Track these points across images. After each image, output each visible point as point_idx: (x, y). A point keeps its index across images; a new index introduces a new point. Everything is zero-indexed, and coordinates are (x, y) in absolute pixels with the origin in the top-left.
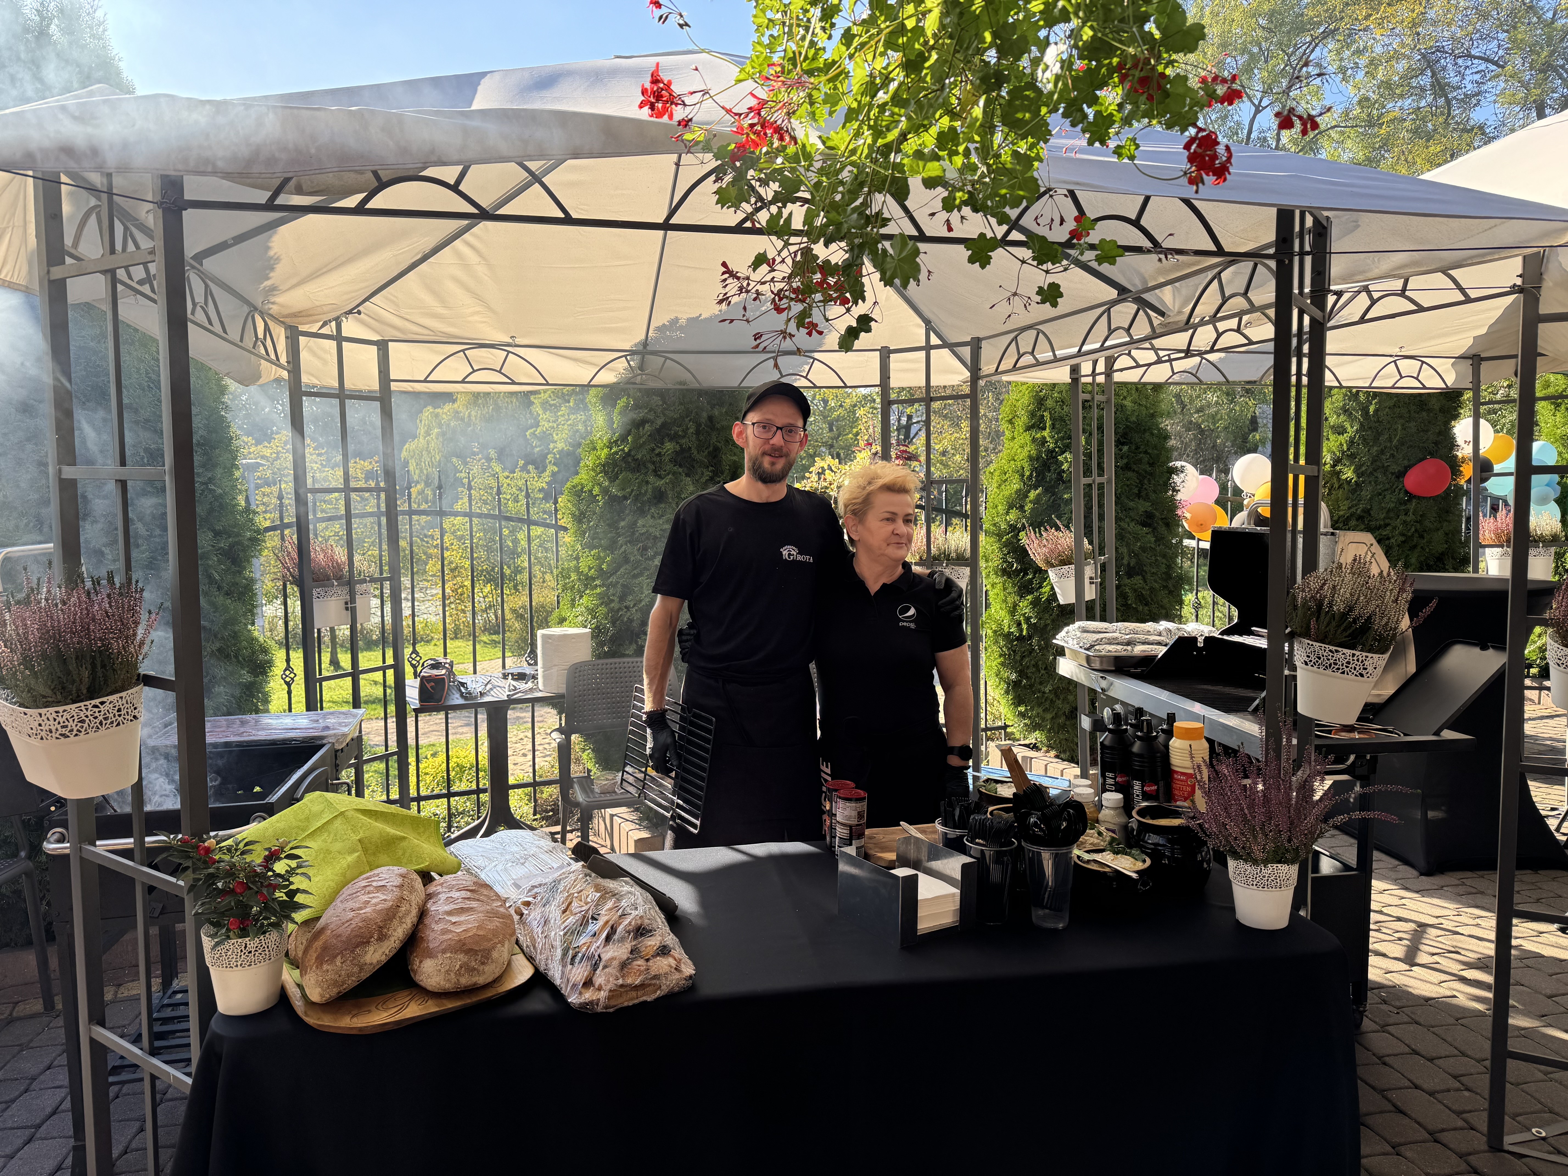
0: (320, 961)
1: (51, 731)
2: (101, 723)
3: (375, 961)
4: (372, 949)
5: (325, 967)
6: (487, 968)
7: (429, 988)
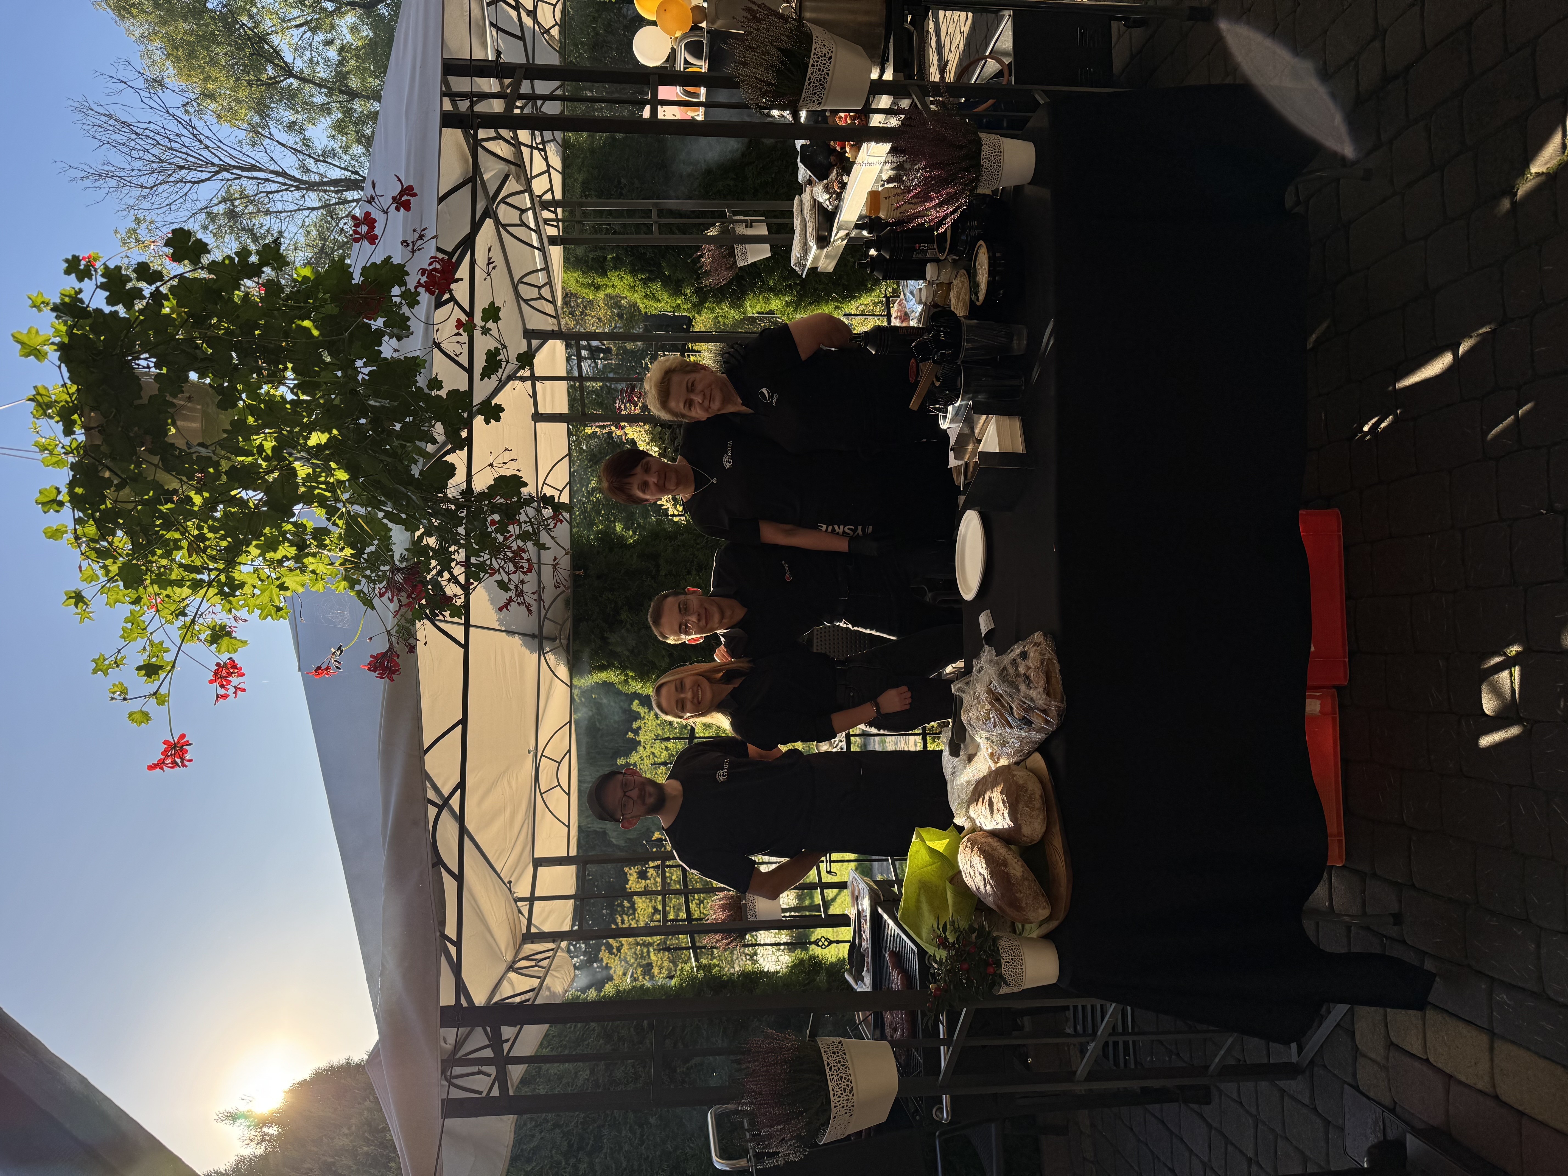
0: (1019, 909)
1: (848, 1100)
2: (843, 1065)
3: (1022, 869)
4: (1012, 871)
5: (1023, 905)
6: (1030, 788)
7: (1044, 830)
